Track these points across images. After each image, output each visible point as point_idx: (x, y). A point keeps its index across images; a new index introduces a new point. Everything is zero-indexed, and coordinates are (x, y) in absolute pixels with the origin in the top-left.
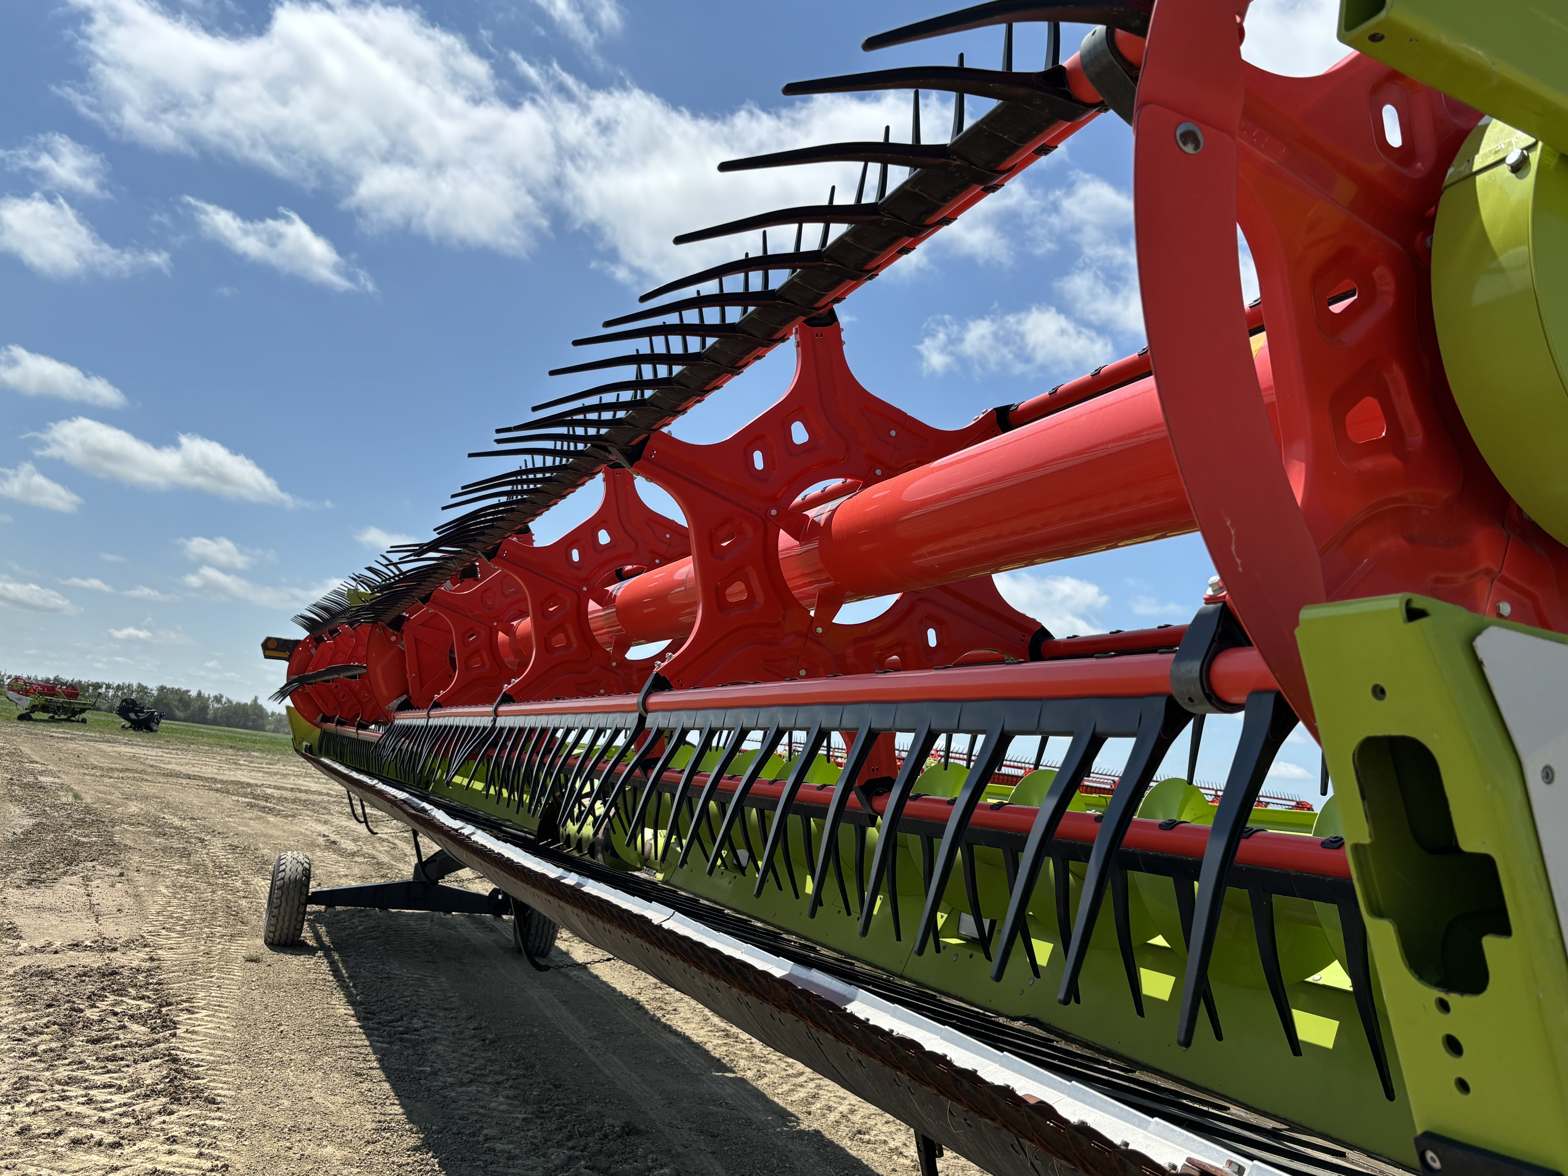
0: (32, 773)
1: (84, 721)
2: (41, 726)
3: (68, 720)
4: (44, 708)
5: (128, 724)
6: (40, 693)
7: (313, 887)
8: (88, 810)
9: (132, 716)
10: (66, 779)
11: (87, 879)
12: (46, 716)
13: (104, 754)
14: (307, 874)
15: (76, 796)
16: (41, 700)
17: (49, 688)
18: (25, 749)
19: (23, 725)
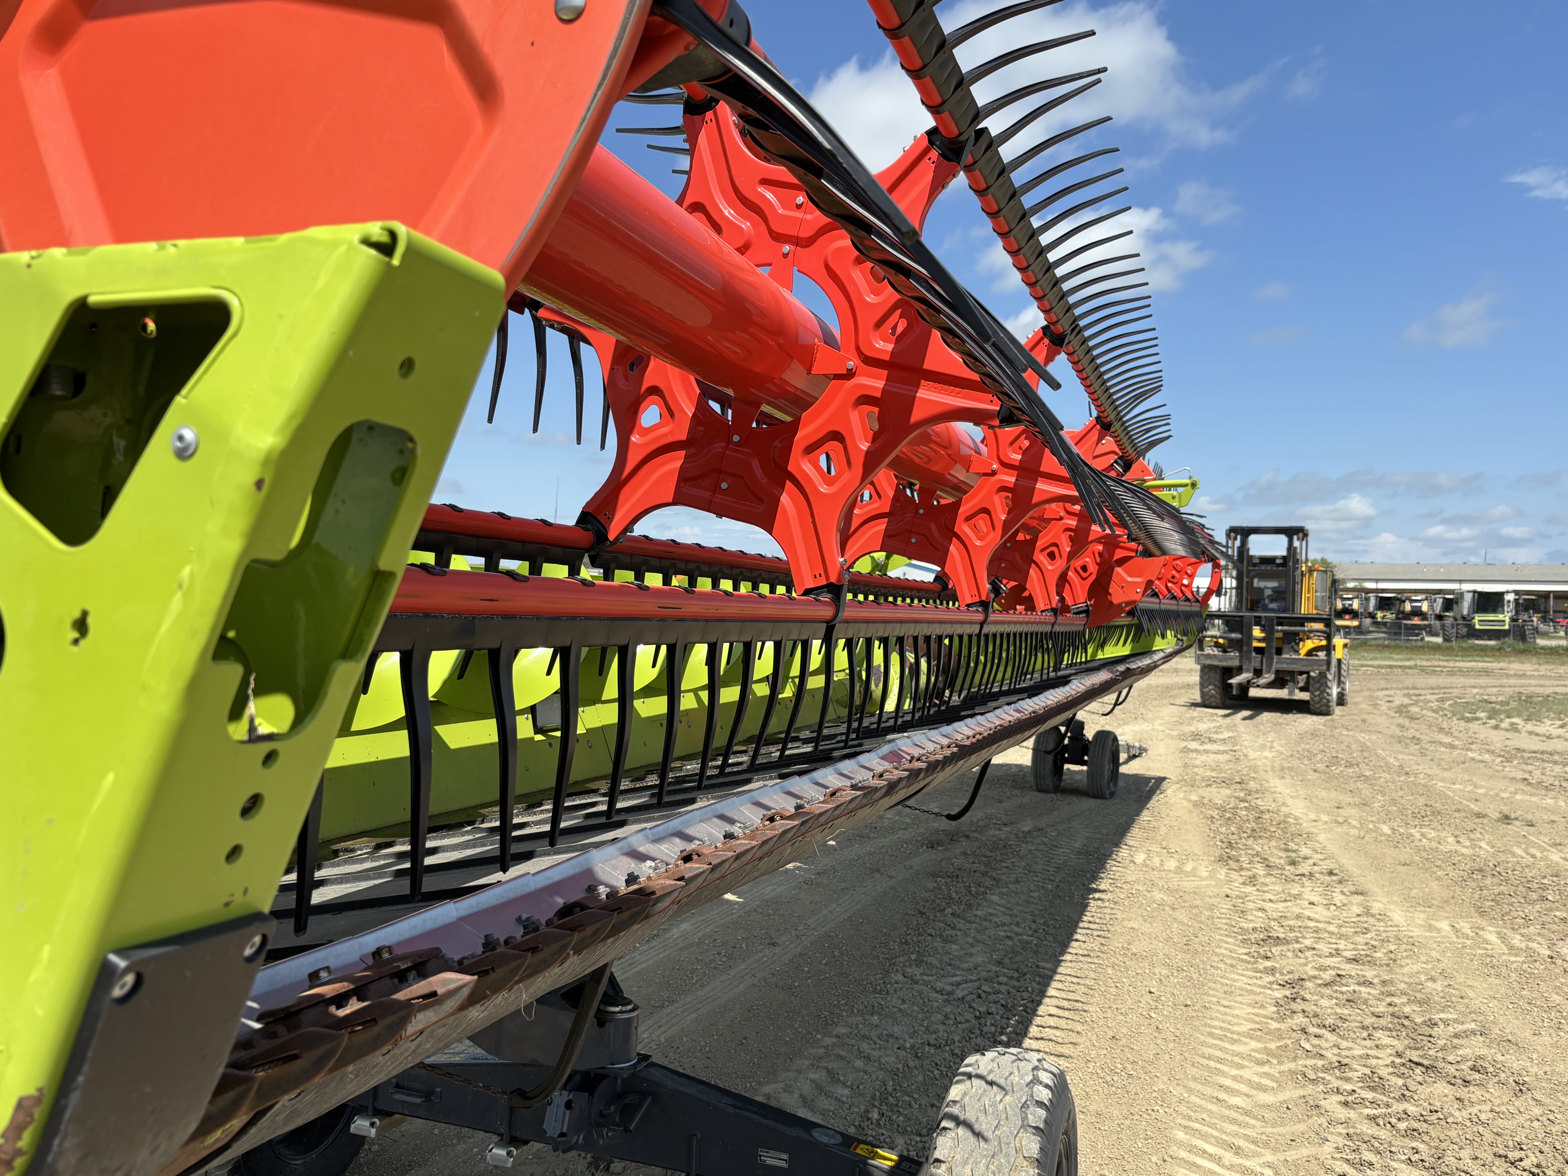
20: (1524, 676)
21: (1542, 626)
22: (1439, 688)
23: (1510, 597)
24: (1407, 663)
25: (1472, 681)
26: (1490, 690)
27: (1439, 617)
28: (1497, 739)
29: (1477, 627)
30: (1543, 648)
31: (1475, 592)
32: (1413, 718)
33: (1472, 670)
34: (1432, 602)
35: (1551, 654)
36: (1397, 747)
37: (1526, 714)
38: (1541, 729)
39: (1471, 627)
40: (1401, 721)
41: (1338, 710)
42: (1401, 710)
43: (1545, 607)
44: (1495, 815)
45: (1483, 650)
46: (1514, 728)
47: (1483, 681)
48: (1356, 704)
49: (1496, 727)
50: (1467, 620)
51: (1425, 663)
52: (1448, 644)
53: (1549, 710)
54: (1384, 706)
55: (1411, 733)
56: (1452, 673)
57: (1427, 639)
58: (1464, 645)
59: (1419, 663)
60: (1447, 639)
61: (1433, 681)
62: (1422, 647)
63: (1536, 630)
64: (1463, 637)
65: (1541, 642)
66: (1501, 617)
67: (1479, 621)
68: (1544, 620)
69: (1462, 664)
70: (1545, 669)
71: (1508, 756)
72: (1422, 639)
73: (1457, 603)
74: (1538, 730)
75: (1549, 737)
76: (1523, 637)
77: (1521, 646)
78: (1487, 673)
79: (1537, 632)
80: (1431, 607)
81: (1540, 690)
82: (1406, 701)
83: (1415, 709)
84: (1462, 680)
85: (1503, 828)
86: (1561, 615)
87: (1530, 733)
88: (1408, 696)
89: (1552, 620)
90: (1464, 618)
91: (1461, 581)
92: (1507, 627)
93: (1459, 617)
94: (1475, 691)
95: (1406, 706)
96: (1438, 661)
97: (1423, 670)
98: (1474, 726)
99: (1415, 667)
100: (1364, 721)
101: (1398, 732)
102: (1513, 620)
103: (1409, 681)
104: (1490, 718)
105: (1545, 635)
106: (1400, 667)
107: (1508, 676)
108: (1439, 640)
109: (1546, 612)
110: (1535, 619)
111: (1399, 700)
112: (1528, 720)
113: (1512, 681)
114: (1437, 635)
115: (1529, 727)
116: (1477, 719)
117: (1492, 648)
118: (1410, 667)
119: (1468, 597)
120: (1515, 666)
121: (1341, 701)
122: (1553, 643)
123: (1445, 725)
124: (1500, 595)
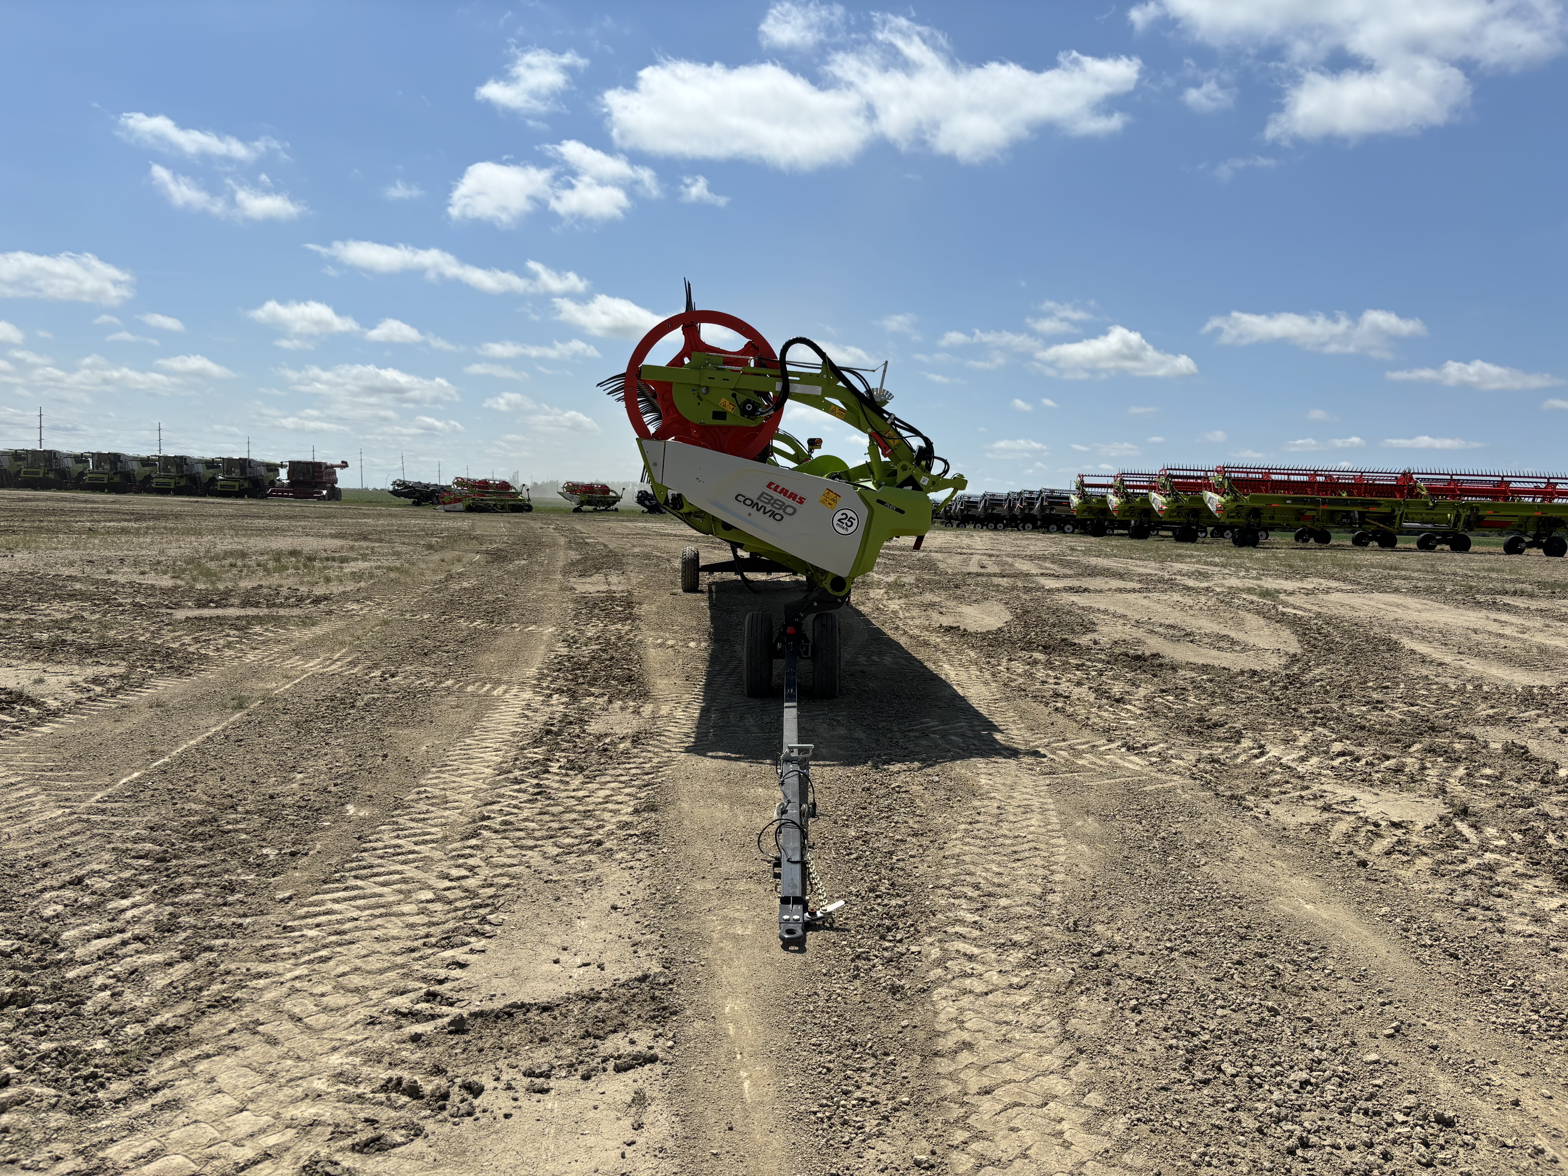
0: (582, 538)
1: (616, 510)
2: (588, 515)
3: (606, 510)
4: (589, 503)
5: (646, 510)
6: (585, 492)
7: (702, 563)
8: (611, 551)
9: (647, 503)
10: (601, 540)
11: (606, 575)
12: (591, 508)
13: (627, 527)
14: (697, 556)
15: (605, 546)
16: (585, 497)
17: (589, 489)
18: (578, 527)
19: (576, 515)
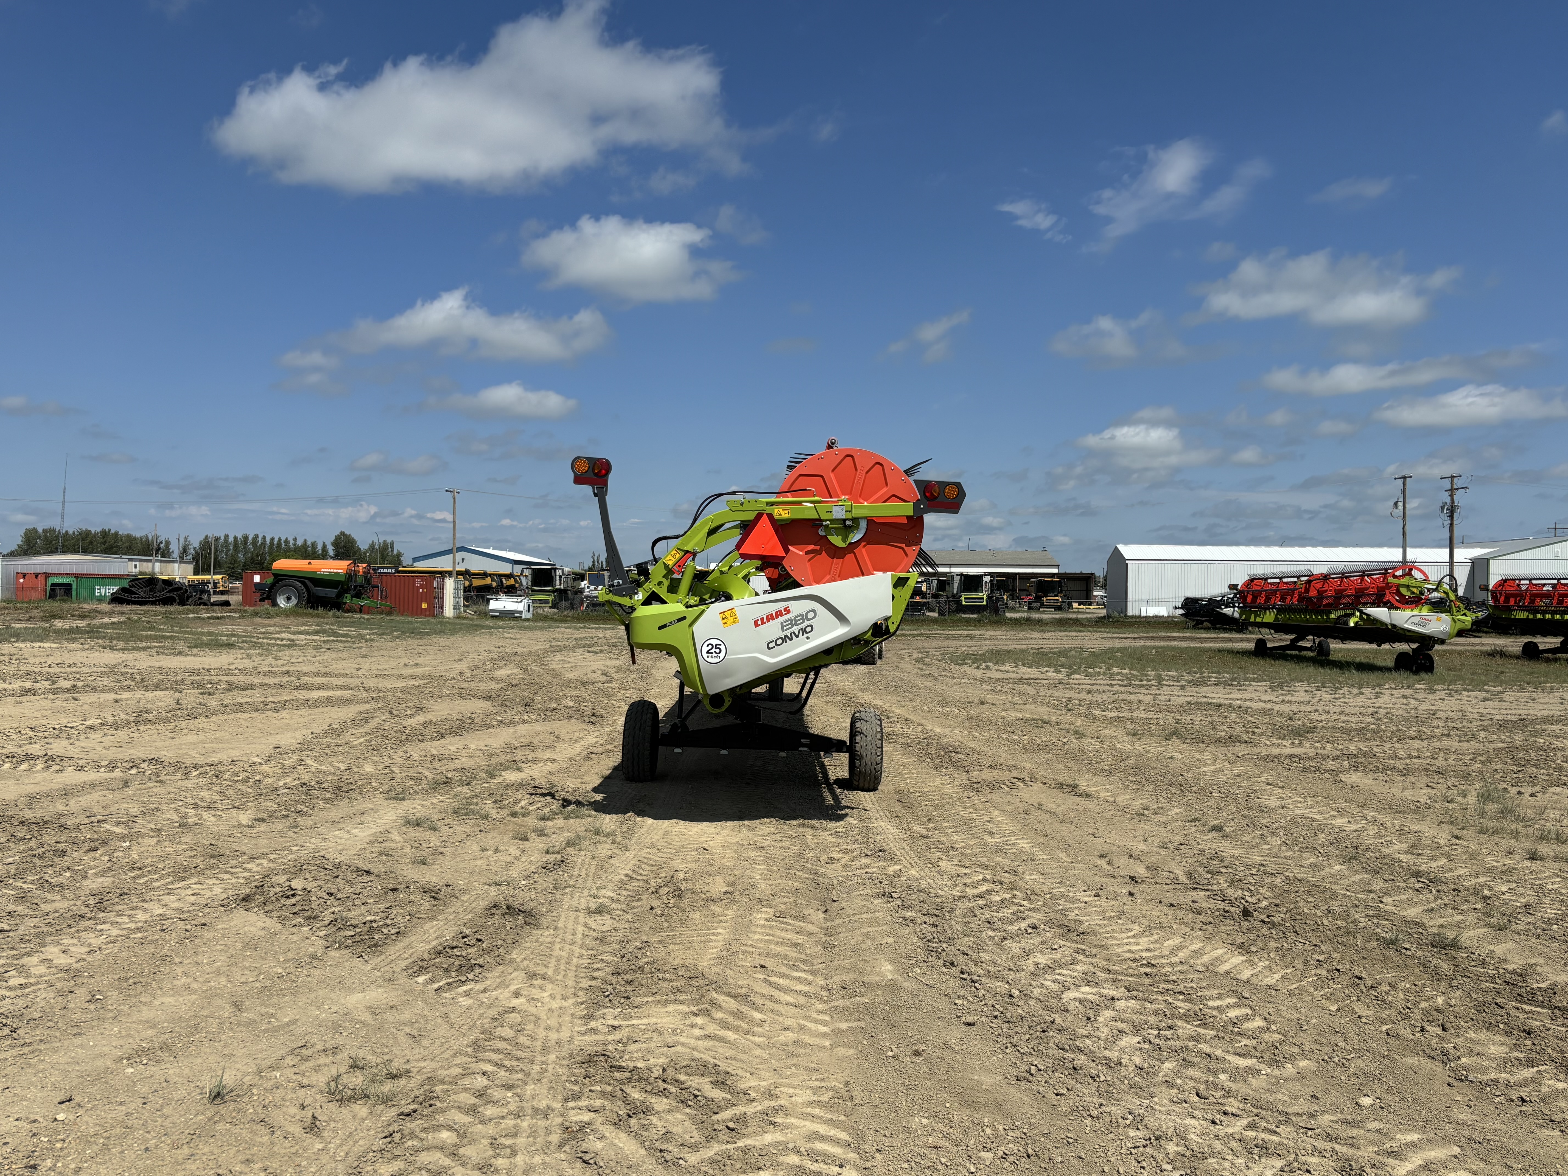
20: (996, 639)
21: (1011, 603)
22: (940, 647)
23: (987, 579)
24: (915, 632)
25: (962, 643)
26: (973, 648)
27: (935, 596)
28: (978, 673)
29: (964, 603)
30: (1010, 619)
31: (961, 575)
32: (926, 665)
33: (961, 636)
34: (929, 584)
35: (1016, 624)
36: (921, 679)
37: (995, 660)
38: (1003, 668)
39: (959, 603)
40: (920, 666)
41: (879, 662)
42: (918, 660)
43: (1013, 587)
44: (976, 701)
45: (968, 622)
46: (988, 668)
47: (968, 643)
48: (889, 658)
49: (977, 668)
50: (956, 597)
51: (928, 632)
52: (943, 617)
53: (1010, 658)
54: (908, 659)
55: (927, 672)
56: (947, 638)
57: (927, 614)
58: (955, 618)
59: (923, 631)
60: (941, 614)
61: (935, 643)
62: (924, 620)
63: (1006, 605)
64: (953, 612)
65: (1009, 615)
66: (980, 595)
67: (965, 599)
68: (1012, 597)
69: (954, 632)
70: (1010, 634)
71: (983, 681)
72: (924, 613)
73: (949, 584)
74: (1002, 668)
75: (1008, 672)
76: (996, 612)
77: (995, 618)
78: (972, 637)
79: (1007, 607)
80: (929, 587)
81: (1006, 647)
82: (921, 655)
83: (927, 660)
84: (954, 642)
85: (980, 706)
86: (1025, 593)
87: (997, 670)
88: (922, 653)
89: (1018, 598)
90: (954, 596)
91: (950, 565)
92: (985, 603)
93: (950, 595)
94: (964, 649)
95: (921, 658)
96: (936, 630)
97: (927, 637)
98: (965, 668)
99: (921, 635)
100: (897, 667)
101: (919, 672)
102: (989, 597)
103: (920, 644)
104: (973, 663)
105: (1013, 609)
106: (911, 635)
107: (985, 639)
108: (936, 615)
109: (1014, 590)
110: (1005, 597)
111: (915, 655)
112: (995, 664)
113: (988, 643)
114: (934, 611)
115: (997, 667)
116: (966, 664)
117: (974, 620)
118: (917, 635)
119: (957, 579)
120: (990, 633)
121: (880, 657)
122: (1018, 616)
123: (947, 668)
124: (979, 578)
